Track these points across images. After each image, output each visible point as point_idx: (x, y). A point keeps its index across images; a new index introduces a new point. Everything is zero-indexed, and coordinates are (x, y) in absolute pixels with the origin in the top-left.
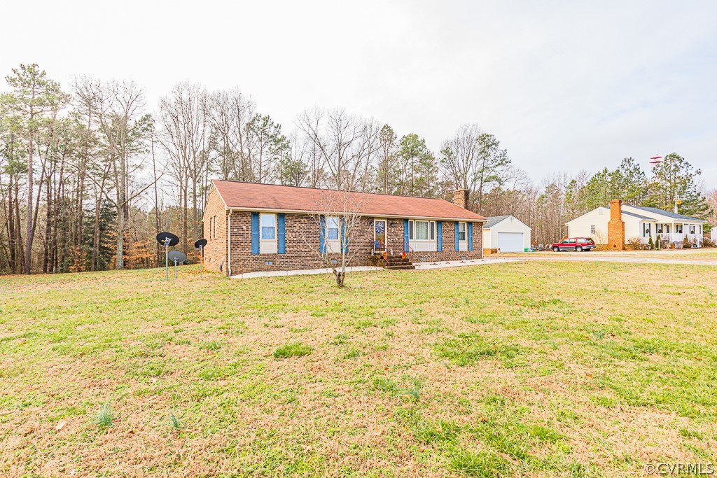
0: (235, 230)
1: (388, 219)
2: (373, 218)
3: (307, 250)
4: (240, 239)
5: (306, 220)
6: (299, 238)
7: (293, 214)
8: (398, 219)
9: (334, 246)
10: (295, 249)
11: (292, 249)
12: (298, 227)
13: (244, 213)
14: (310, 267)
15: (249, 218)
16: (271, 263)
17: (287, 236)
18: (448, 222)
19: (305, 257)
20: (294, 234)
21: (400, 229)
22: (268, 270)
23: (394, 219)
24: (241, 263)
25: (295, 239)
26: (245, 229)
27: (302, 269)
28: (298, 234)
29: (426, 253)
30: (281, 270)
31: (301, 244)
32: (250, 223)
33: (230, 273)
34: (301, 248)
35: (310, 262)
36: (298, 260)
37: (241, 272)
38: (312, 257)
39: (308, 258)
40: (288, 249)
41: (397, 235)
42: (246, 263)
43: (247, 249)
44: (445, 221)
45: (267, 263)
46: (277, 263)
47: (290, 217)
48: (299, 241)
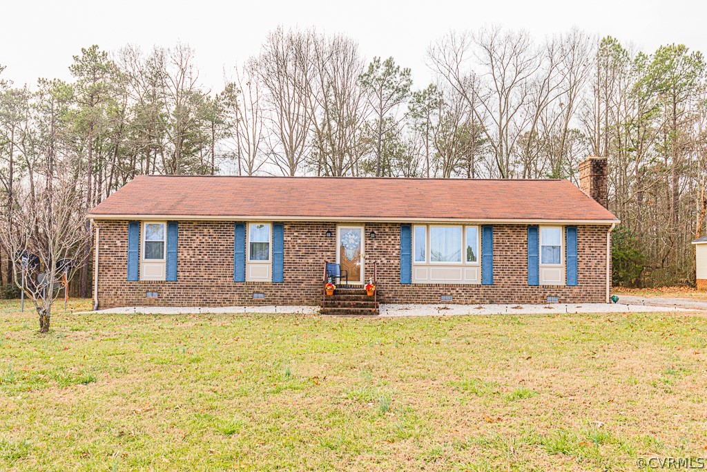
0: (106, 247)
1: (367, 224)
2: (335, 224)
3: (212, 277)
4: (112, 259)
5: (211, 231)
6: (200, 257)
7: (191, 222)
8: (386, 224)
9: (259, 271)
10: (193, 274)
11: (187, 274)
12: (198, 241)
13: (118, 222)
14: (216, 304)
15: (125, 229)
16: (156, 295)
17: (180, 254)
18: (511, 226)
19: (208, 288)
20: (191, 252)
21: (393, 243)
22: (150, 305)
23: (377, 225)
24: (113, 292)
25: (193, 259)
26: (119, 244)
27: (203, 306)
28: (197, 252)
29: (453, 287)
30: (170, 305)
31: (202, 268)
32: (126, 237)
33: (96, 305)
34: (202, 274)
35: (216, 296)
36: (197, 291)
37: (112, 306)
38: (221, 287)
39: (213, 289)
40: (181, 274)
41: (384, 253)
42: (119, 293)
43: (121, 273)
44: (501, 226)
45: (149, 294)
46: (165, 295)
47: (186, 226)
48: (200, 263)
